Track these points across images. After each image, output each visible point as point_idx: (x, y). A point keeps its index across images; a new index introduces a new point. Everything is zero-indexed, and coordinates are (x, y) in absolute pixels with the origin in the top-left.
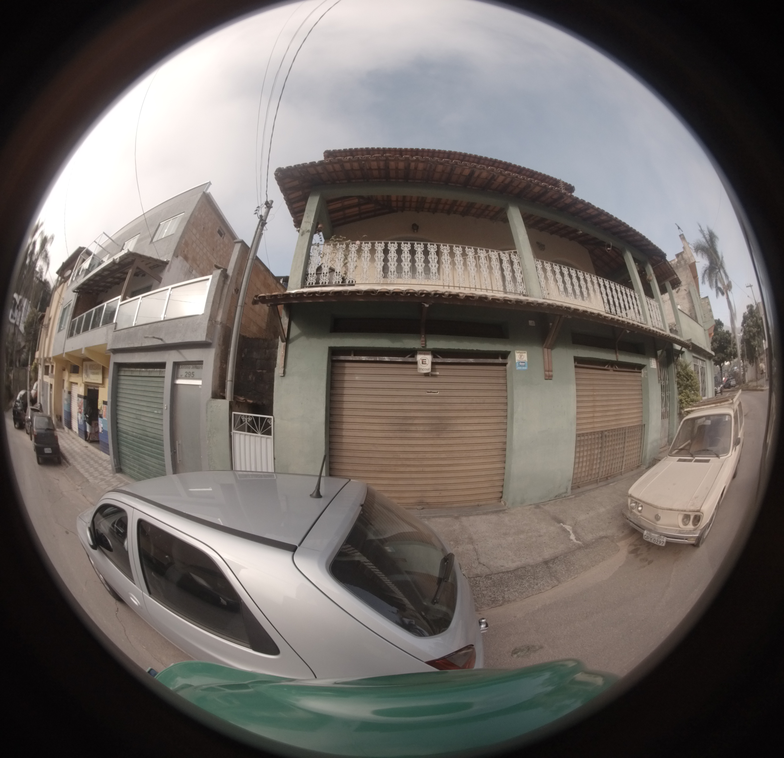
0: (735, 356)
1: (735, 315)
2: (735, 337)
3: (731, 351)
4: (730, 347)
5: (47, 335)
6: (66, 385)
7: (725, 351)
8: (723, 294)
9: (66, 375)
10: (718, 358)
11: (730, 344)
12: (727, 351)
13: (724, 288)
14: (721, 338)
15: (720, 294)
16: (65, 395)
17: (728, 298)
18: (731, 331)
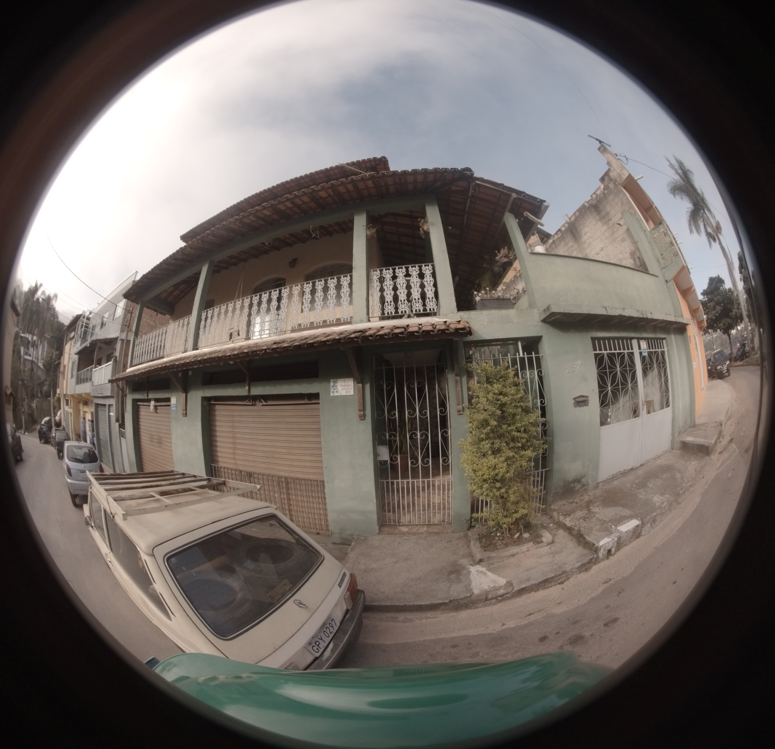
0: (742, 319)
1: (732, 263)
2: (737, 295)
3: (736, 313)
4: (734, 308)
5: (64, 378)
6: (82, 413)
7: (730, 314)
8: (714, 240)
9: (81, 406)
10: (724, 325)
11: (733, 304)
12: (732, 314)
13: (714, 231)
14: (723, 299)
15: (712, 241)
16: (82, 420)
17: (720, 244)
18: (733, 289)
